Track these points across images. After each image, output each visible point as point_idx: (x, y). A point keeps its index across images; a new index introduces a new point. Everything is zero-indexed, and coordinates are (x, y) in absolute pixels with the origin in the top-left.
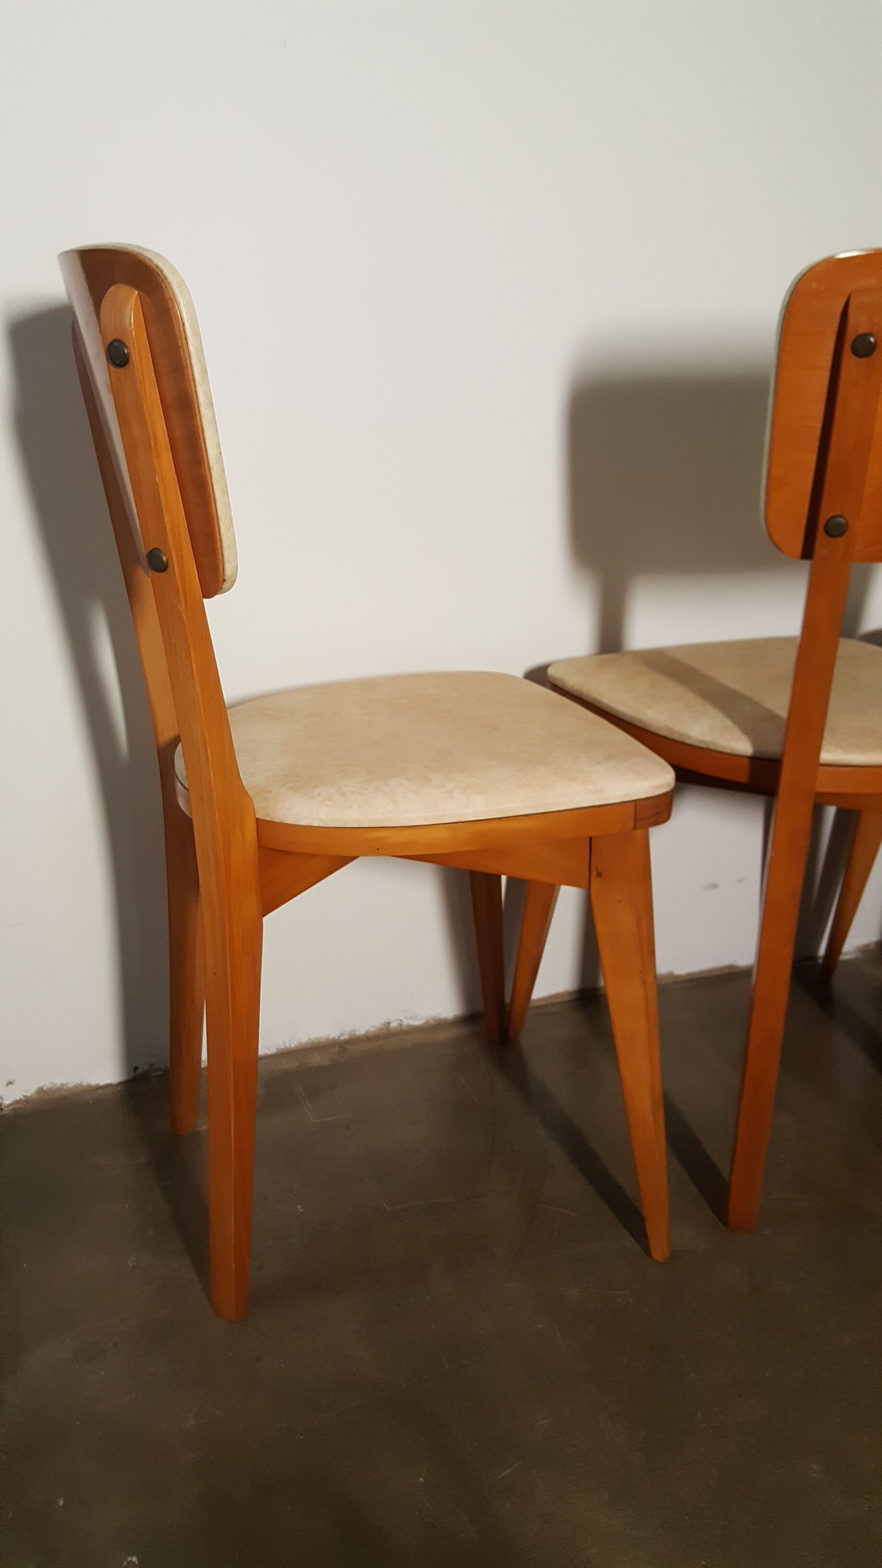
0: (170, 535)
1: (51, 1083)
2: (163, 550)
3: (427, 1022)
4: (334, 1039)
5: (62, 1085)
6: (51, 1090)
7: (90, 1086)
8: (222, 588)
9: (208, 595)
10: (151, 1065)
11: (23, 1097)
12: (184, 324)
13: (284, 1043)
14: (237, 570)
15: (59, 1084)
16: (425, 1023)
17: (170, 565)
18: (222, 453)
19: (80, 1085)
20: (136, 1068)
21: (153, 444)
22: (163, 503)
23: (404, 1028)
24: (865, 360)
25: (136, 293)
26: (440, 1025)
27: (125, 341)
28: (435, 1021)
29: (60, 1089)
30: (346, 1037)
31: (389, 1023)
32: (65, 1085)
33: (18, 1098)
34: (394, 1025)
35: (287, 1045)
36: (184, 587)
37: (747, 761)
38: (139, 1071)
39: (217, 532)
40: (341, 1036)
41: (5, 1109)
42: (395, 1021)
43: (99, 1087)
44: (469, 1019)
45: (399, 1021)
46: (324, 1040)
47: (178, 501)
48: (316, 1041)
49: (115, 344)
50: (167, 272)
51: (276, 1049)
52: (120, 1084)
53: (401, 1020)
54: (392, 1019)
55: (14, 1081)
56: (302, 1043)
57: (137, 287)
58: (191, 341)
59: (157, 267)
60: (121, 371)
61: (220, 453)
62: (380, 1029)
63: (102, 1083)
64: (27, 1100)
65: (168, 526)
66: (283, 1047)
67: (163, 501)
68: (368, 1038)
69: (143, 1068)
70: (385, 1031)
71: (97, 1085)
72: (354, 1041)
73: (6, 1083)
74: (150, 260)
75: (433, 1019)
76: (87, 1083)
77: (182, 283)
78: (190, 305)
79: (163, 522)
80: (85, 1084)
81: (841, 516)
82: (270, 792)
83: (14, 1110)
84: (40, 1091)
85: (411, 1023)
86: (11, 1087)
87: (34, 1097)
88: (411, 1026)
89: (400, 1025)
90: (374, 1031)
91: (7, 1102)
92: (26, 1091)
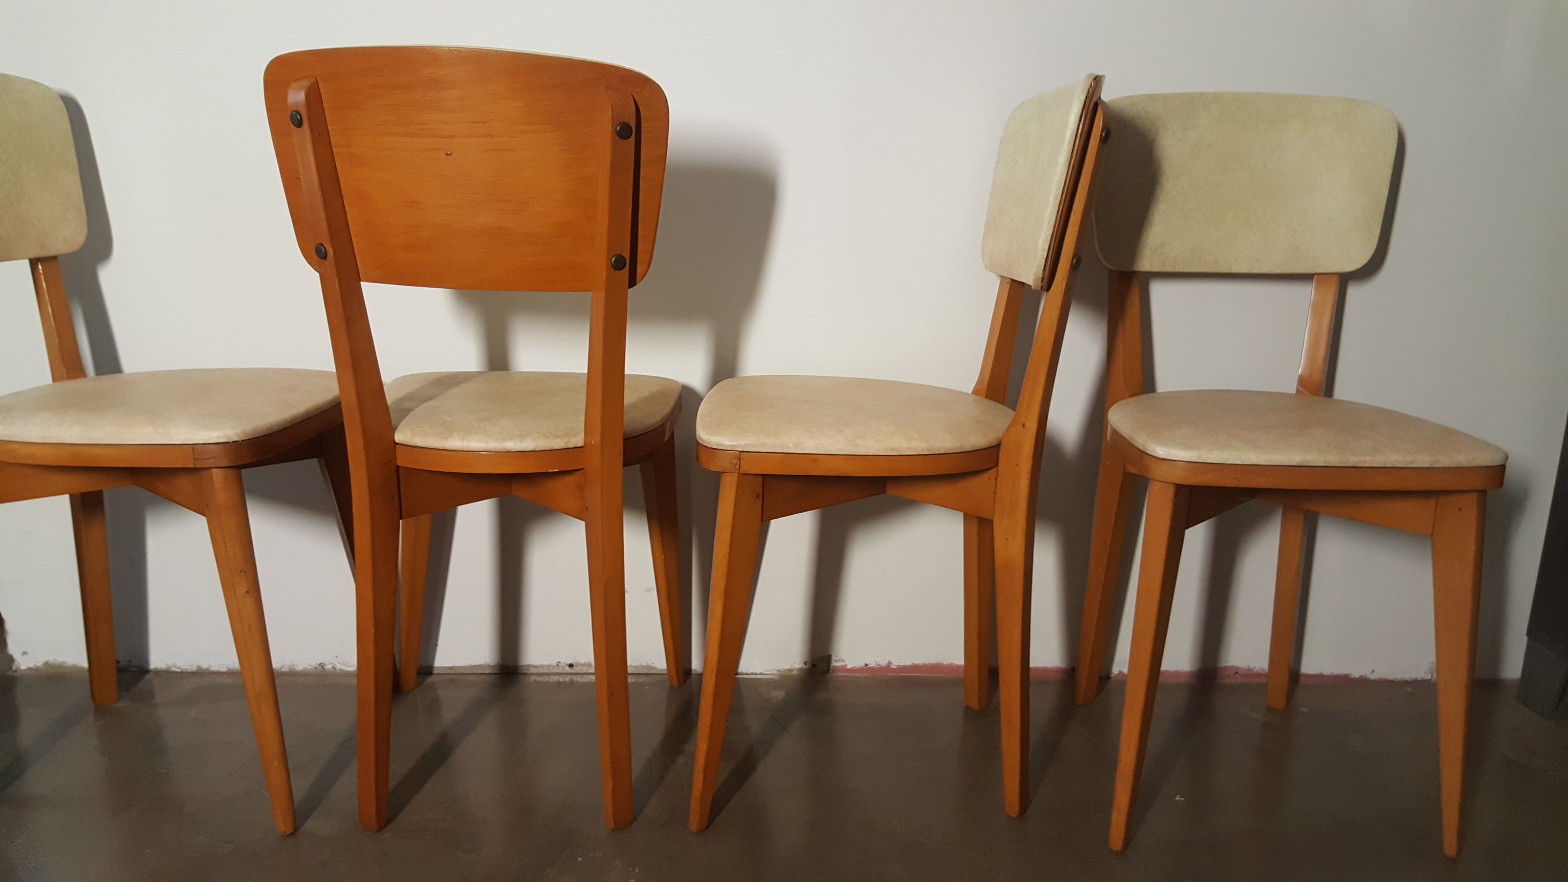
6: (54, 664)
11: (34, 667)
15: (58, 661)
29: (61, 665)
33: (30, 666)
64: (37, 668)
83: (28, 674)
85: (344, 668)
86: (25, 656)
87: (43, 667)
88: (343, 670)
89: (333, 668)
90: (311, 669)
91: (23, 667)
92: (37, 662)
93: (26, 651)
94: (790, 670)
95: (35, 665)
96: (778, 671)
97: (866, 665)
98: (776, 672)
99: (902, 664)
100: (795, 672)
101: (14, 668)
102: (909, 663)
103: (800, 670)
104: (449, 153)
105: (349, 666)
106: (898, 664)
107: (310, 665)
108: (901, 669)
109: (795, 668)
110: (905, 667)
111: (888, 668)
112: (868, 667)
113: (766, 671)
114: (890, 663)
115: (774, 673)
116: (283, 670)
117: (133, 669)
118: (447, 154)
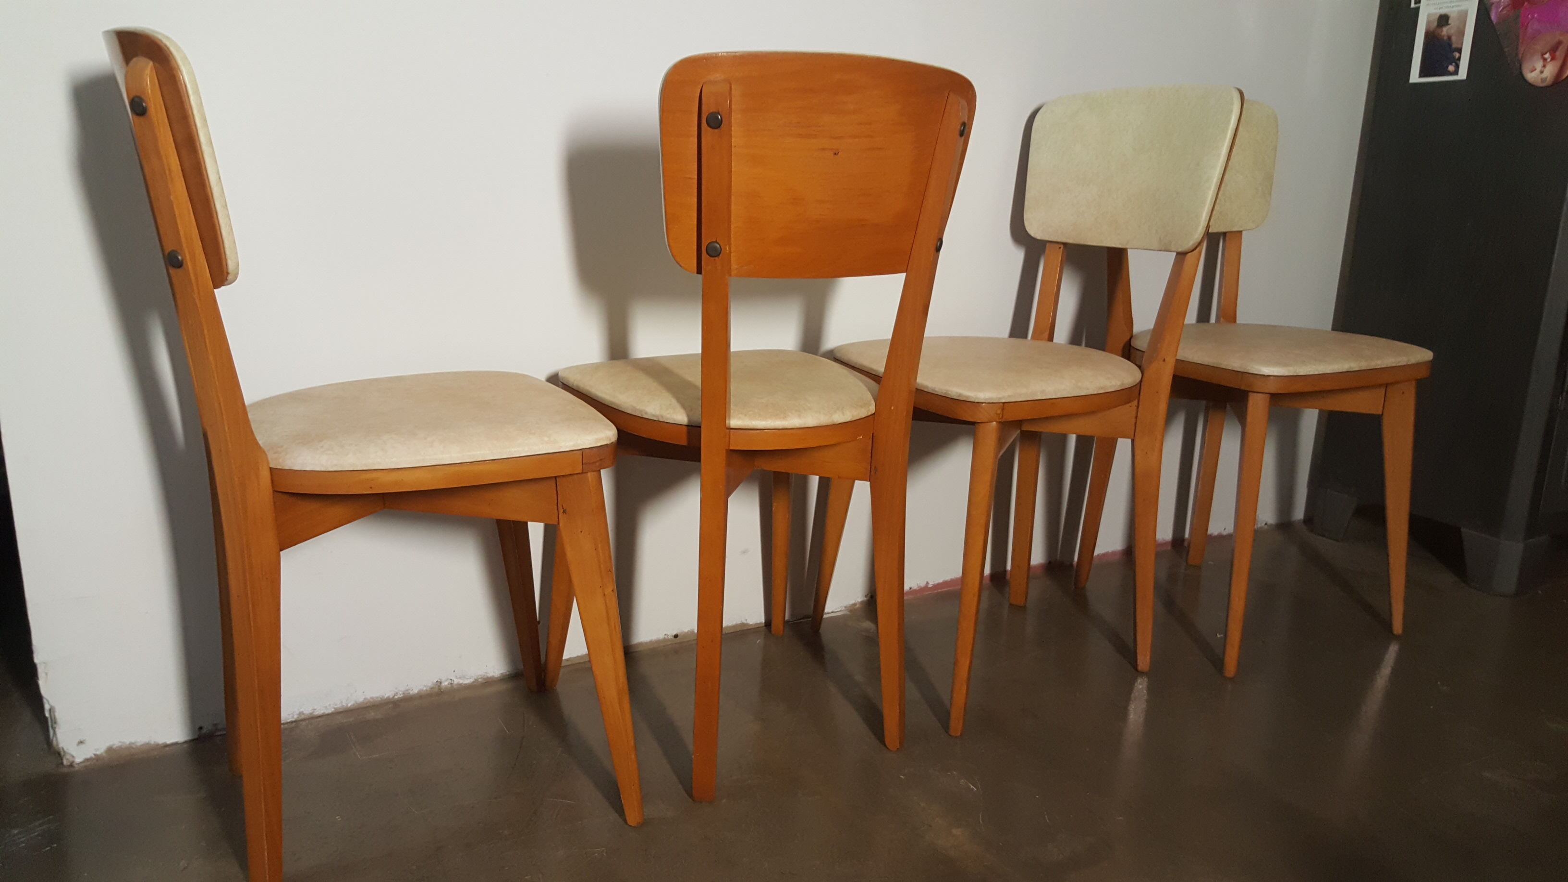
0: (183, 240)
1: (120, 742)
2: (179, 251)
3: (476, 680)
4: (388, 698)
5: (131, 743)
6: (120, 748)
7: (158, 745)
8: (227, 279)
9: (217, 286)
10: (215, 725)
11: (93, 756)
12: (186, 86)
13: (342, 702)
14: (238, 265)
15: (128, 743)
16: (474, 682)
17: (184, 262)
18: (222, 179)
19: (148, 744)
20: (201, 728)
21: (167, 172)
22: (177, 215)
23: (455, 687)
24: (716, 131)
25: (151, 63)
26: (488, 682)
27: (143, 96)
28: (484, 679)
29: (130, 747)
30: (400, 696)
31: (441, 683)
32: (133, 743)
33: (88, 756)
34: (445, 684)
35: (344, 704)
36: (197, 281)
37: (685, 429)
38: (204, 731)
39: (220, 235)
40: (395, 695)
41: (76, 766)
42: (446, 681)
43: (166, 746)
44: (514, 676)
45: (450, 681)
46: (379, 699)
47: (190, 214)
48: (371, 700)
49: (136, 99)
50: (173, 50)
51: (334, 708)
52: (185, 742)
53: (451, 679)
54: (443, 679)
55: (84, 740)
56: (358, 702)
57: (151, 58)
58: (192, 98)
59: (166, 46)
60: (141, 118)
61: (220, 178)
62: (432, 688)
63: (169, 742)
64: (97, 758)
65: (182, 233)
66: (339, 706)
67: (177, 214)
68: (420, 696)
69: (207, 728)
70: (436, 690)
71: (163, 744)
72: (408, 699)
73: (77, 742)
74: (161, 41)
75: (481, 678)
76: (155, 742)
77: (185, 58)
78: (192, 74)
79: (178, 232)
80: (152, 742)
81: (716, 242)
82: (282, 447)
83: (86, 766)
84: (110, 750)
85: (461, 682)
86: (82, 746)
87: (104, 755)
88: (461, 684)
89: (451, 684)
90: (426, 690)
91: (78, 760)
92: (97, 750)
93: (82, 740)
94: (855, 604)
95: (95, 755)
96: (845, 607)
97: (910, 588)
98: (843, 608)
99: (936, 582)
100: (858, 606)
101: (65, 762)
102: (941, 581)
103: (862, 602)
104: (836, 153)
105: (467, 679)
106: (933, 583)
107: (425, 686)
108: (937, 586)
109: (858, 601)
110: (939, 584)
111: (926, 588)
112: (911, 590)
113: (836, 609)
114: (927, 583)
115: (843, 609)
116: (396, 697)
117: (219, 733)
118: (835, 154)
